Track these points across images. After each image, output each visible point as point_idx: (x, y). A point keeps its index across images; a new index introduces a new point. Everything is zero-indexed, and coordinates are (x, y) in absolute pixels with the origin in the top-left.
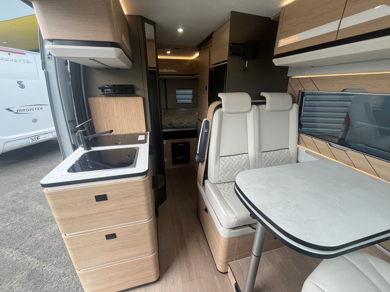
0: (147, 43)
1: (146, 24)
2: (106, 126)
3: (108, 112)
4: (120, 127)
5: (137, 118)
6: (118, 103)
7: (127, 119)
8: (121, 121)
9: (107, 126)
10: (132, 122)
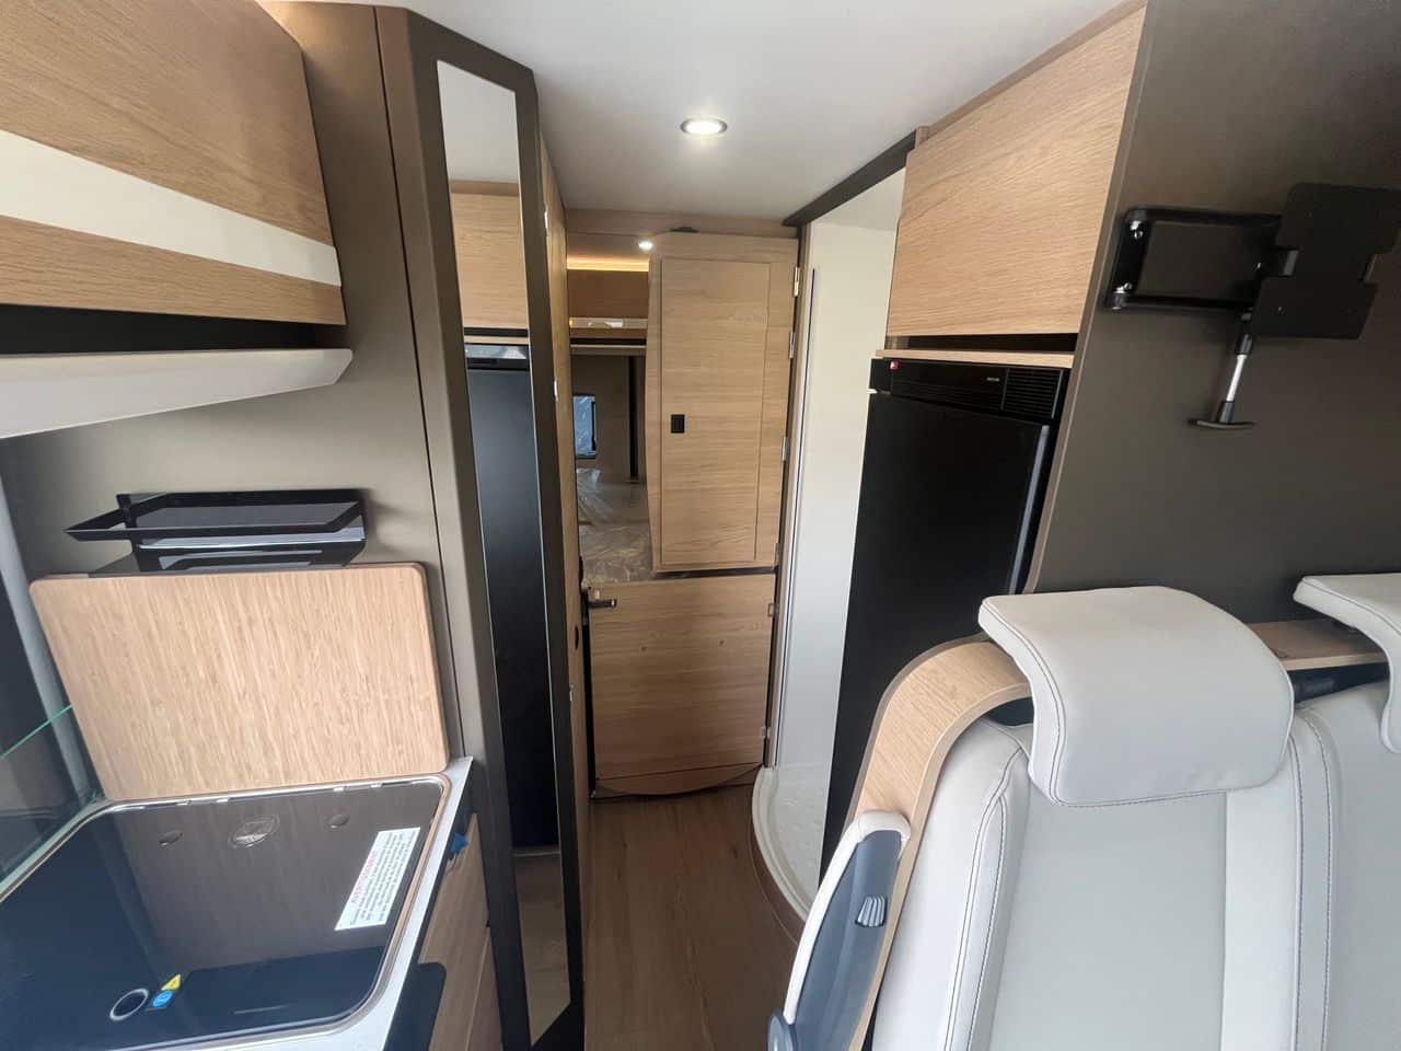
0: (456, 201)
1: (443, 68)
2: (174, 751)
3: (184, 668)
4: (267, 750)
5: (387, 691)
6: (247, 609)
7: (316, 704)
8: (277, 713)
9: (179, 745)
10: (350, 720)
